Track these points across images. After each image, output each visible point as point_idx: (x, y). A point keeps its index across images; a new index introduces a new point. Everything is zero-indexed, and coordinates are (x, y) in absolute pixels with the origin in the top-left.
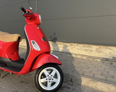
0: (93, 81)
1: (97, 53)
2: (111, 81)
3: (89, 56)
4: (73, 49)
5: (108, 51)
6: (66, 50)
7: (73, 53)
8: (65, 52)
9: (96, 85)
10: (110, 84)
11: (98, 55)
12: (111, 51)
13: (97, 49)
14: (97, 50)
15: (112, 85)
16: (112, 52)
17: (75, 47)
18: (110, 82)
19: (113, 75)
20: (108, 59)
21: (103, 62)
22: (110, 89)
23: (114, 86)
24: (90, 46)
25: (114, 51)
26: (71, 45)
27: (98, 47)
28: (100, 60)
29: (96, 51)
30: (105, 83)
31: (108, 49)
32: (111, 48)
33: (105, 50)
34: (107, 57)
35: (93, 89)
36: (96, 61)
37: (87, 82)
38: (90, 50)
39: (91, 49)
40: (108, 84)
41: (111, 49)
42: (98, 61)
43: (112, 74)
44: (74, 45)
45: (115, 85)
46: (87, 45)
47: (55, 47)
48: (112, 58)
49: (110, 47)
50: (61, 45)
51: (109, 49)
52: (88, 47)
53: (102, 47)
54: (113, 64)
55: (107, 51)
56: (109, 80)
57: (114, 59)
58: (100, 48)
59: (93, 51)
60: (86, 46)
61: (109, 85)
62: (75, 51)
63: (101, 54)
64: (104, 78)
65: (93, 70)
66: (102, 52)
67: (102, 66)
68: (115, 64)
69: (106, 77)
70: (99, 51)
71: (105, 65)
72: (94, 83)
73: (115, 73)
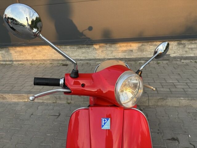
1: (139, 53)
3: (129, 58)
4: (105, 52)
5: (153, 48)
6: (93, 56)
7: (106, 58)
8: (93, 59)
10: (180, 97)
11: (141, 55)
14: (140, 50)
17: (108, 49)
18: (177, 94)
19: (173, 83)
22: (180, 103)
23: (184, 99)
24: (129, 44)
26: (100, 47)
29: (138, 50)
31: (152, 45)
33: (150, 47)
36: (140, 63)
37: (156, 102)
40: (178, 99)
42: (142, 63)
44: (105, 47)
46: (125, 44)
47: (75, 54)
50: (83, 49)
51: (154, 46)
52: (127, 46)
54: (160, 63)
58: (142, 45)
59: (133, 51)
60: (123, 46)
62: (108, 55)
63: (144, 53)
64: (168, 90)
65: (149, 81)
66: (146, 51)
67: (151, 70)
68: (162, 63)
69: (169, 88)
70: (142, 49)
71: (153, 68)
72: (163, 101)
73: (171, 78)
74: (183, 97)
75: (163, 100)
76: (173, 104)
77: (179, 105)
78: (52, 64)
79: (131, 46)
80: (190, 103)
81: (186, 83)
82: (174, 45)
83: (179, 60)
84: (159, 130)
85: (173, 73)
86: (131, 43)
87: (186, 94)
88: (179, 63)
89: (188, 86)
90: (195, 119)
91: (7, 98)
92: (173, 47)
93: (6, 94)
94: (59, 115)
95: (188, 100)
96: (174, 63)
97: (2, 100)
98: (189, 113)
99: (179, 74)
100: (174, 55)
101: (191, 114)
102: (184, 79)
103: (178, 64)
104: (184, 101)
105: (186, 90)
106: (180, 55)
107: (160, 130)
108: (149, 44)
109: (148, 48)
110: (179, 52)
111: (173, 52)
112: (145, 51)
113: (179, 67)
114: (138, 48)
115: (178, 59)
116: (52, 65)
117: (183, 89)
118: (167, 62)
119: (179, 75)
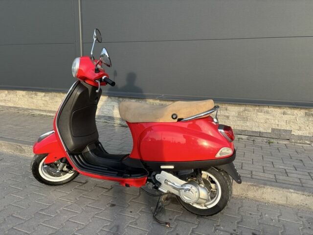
0: (255, 185)
2: (286, 182)
5: (263, 116)
9: (263, 193)
10: (288, 188)
11: (242, 126)
12: (268, 117)
13: (239, 113)
14: (240, 116)
15: (293, 191)
16: (271, 119)
18: (286, 184)
19: (285, 169)
20: (263, 133)
21: (254, 141)
22: (288, 198)
23: (296, 191)
24: (223, 106)
25: (273, 116)
27: (242, 108)
28: (247, 137)
29: (237, 117)
30: (279, 189)
31: (261, 112)
32: (269, 109)
33: (257, 115)
34: (262, 130)
35: (256, 201)
36: (239, 139)
37: (244, 190)
38: (225, 116)
39: (228, 115)
40: (284, 190)
41: (267, 112)
42: (242, 139)
43: (280, 167)
45: (298, 191)
48: (270, 131)
49: (266, 109)
51: (264, 112)
53: (250, 108)
54: (272, 142)
55: (261, 117)
56: (282, 181)
57: (275, 132)
58: (245, 110)
59: (230, 118)
61: (287, 190)
63: (248, 124)
64: (272, 177)
65: (243, 162)
66: (250, 119)
67: (254, 149)
68: (278, 143)
69: (275, 175)
70: (245, 117)
71: (259, 148)
72: (257, 190)
73: (285, 164)
74: (294, 189)
75: (257, 188)
76: (275, 199)
77: (285, 203)
78: (106, 122)
79: (226, 110)
80: (306, 202)
81: (309, 173)
82: (299, 115)
83: (308, 142)
84: (235, 230)
85: (291, 158)
86: (227, 105)
87: (303, 186)
88: (307, 147)
89: (310, 177)
90: (309, 228)
91: (26, 150)
92: (298, 120)
93: (26, 145)
94: (85, 183)
95: (303, 195)
96: (298, 146)
97: (19, 153)
98: (301, 217)
99: (301, 160)
100: (300, 133)
101: (304, 220)
102: (307, 168)
103: (305, 148)
104: (294, 195)
105: (304, 181)
106: (309, 133)
107: (237, 231)
108: (257, 110)
109: (255, 115)
110: (308, 128)
111: (297, 128)
112: (248, 119)
113: (306, 152)
114: (237, 114)
115: (307, 140)
116: (106, 124)
117: (300, 179)
118: (286, 142)
119: (300, 162)
